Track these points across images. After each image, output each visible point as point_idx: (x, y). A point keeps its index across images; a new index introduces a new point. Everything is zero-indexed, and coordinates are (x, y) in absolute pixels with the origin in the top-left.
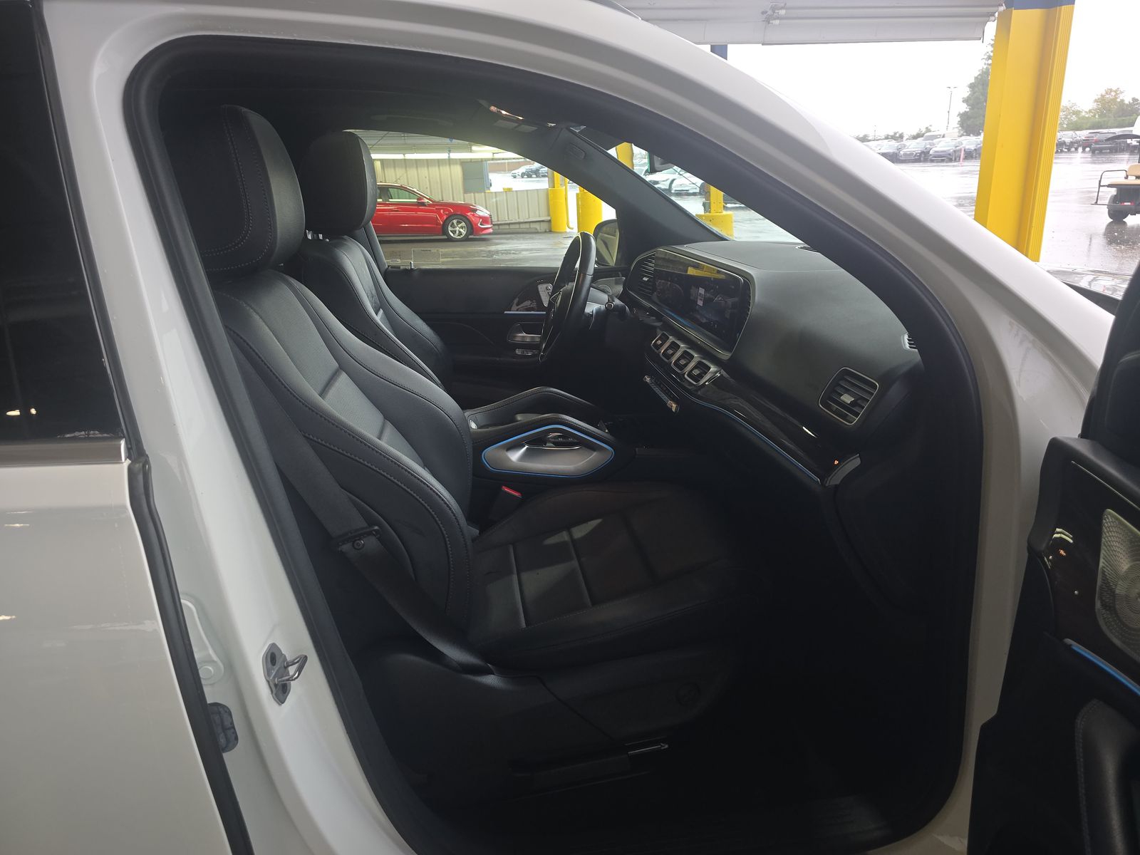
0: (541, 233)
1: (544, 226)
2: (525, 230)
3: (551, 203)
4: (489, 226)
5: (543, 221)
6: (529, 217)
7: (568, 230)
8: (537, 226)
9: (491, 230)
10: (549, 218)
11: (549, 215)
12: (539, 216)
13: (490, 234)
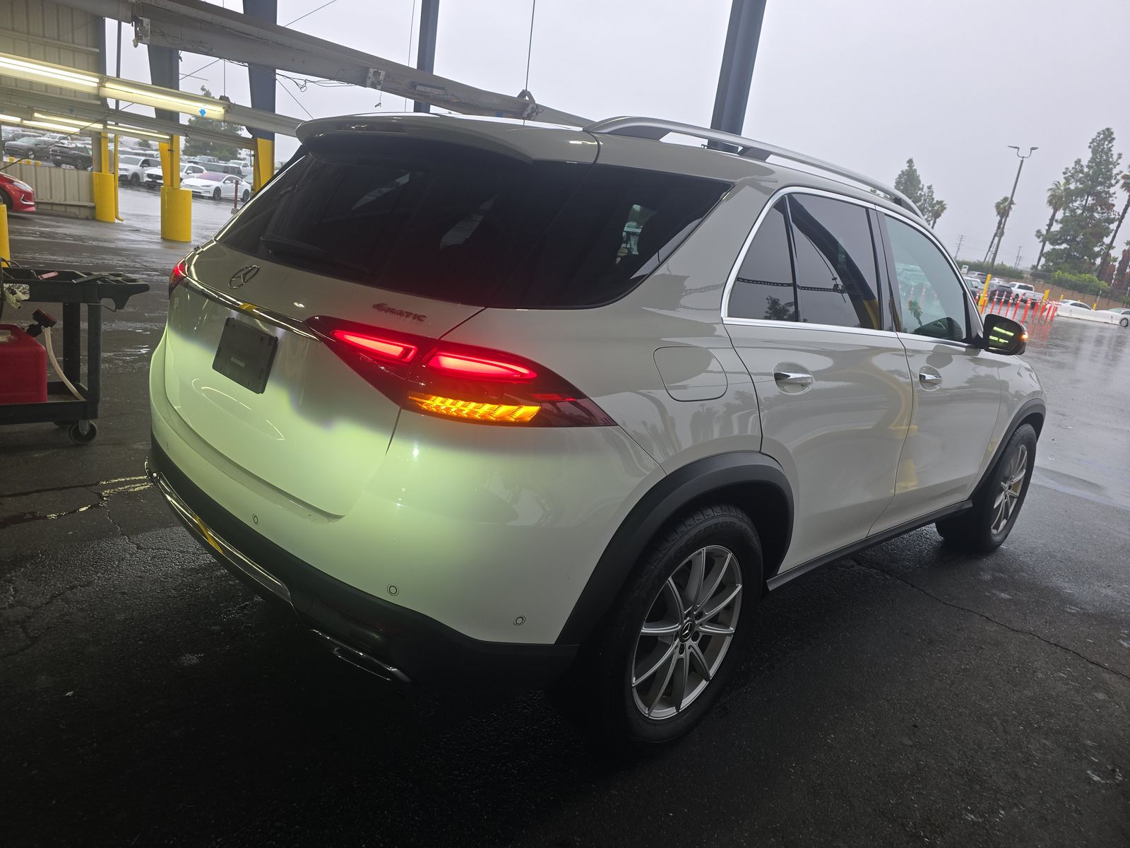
0: (80, 219)
1: (85, 213)
2: (60, 213)
3: (96, 189)
4: (32, 203)
5: (86, 207)
6: (65, 200)
7: (117, 221)
8: (76, 211)
9: (33, 209)
10: (92, 204)
11: (93, 202)
12: (79, 201)
13: (32, 213)
